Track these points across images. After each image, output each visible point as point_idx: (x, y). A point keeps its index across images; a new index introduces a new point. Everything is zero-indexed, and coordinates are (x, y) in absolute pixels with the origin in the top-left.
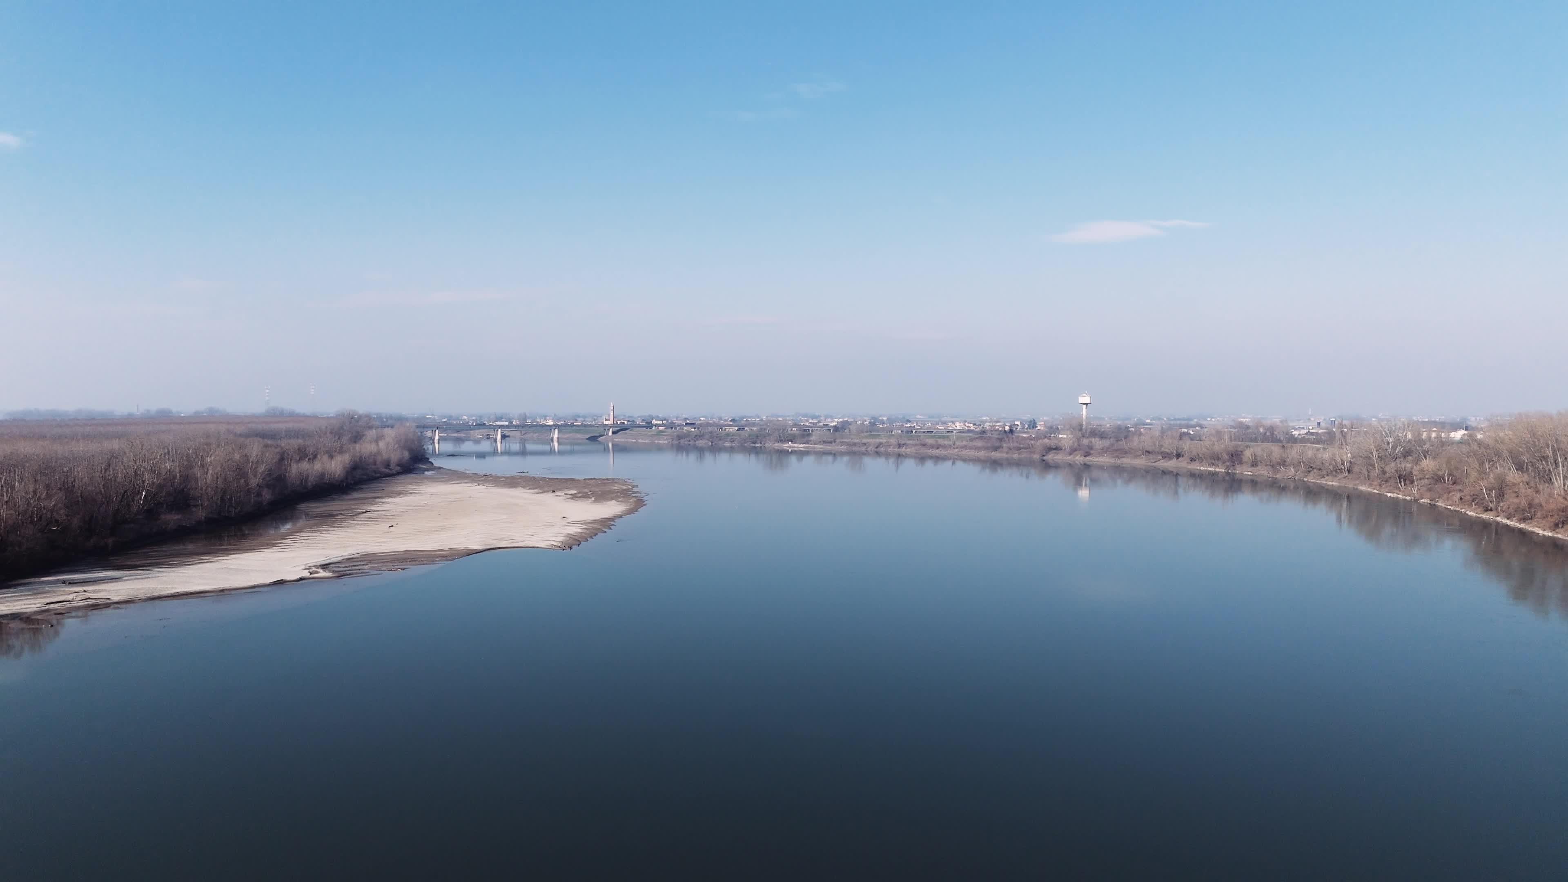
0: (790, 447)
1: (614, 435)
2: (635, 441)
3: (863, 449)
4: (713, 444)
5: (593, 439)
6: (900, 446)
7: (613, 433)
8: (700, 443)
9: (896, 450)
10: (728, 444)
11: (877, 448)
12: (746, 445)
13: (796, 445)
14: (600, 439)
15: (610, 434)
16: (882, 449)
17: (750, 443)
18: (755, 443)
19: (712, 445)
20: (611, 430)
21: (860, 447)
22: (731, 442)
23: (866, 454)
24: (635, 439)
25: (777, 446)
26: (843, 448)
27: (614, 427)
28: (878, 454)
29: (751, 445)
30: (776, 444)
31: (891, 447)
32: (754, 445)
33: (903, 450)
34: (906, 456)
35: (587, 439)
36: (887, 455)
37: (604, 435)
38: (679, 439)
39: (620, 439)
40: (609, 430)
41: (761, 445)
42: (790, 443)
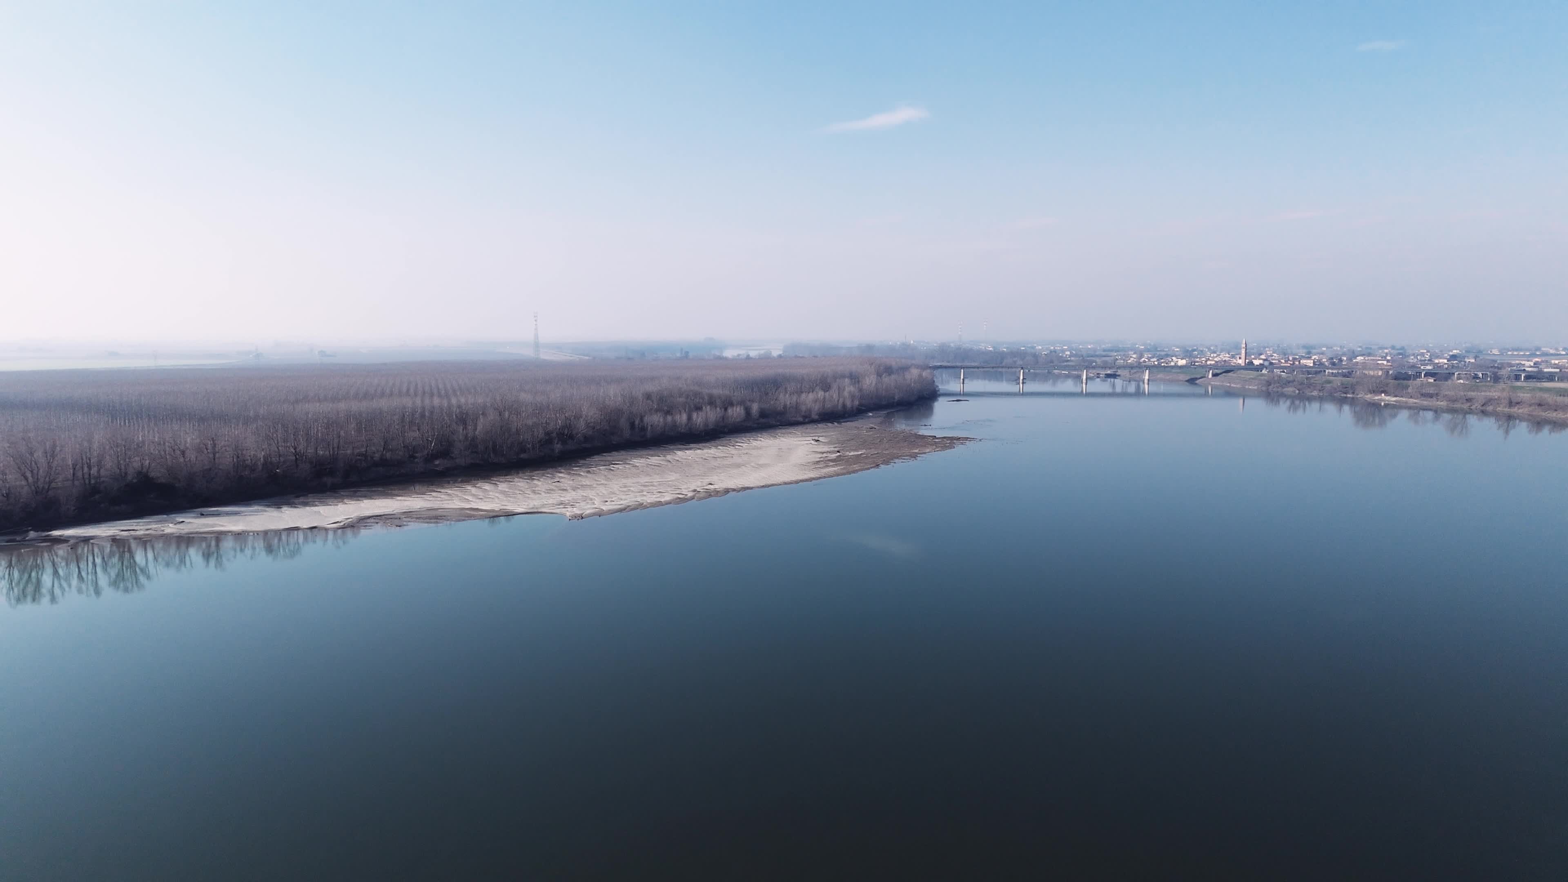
0: (1382, 400)
1: (1214, 377)
2: (1228, 385)
3: (1466, 406)
4: (1301, 392)
5: (1192, 381)
6: (1511, 404)
7: (1214, 375)
8: (1289, 390)
9: (1507, 410)
10: (1315, 393)
11: (1483, 405)
12: (1335, 395)
13: (1387, 398)
14: (1197, 382)
15: (1210, 376)
16: (1490, 408)
17: (1341, 393)
18: (1346, 393)
19: (1299, 393)
20: (1211, 372)
21: (1463, 404)
22: (1320, 390)
23: (1470, 412)
24: (1229, 383)
25: (1369, 397)
26: (1443, 404)
27: (1215, 369)
28: (1484, 413)
29: (1342, 395)
30: (1369, 396)
31: (1501, 406)
32: (1345, 395)
33: (1515, 410)
34: (1521, 419)
35: (1187, 381)
36: (1495, 414)
37: (1205, 377)
38: (1269, 386)
39: (1217, 382)
40: (1209, 371)
41: (1354, 396)
42: (1383, 395)
